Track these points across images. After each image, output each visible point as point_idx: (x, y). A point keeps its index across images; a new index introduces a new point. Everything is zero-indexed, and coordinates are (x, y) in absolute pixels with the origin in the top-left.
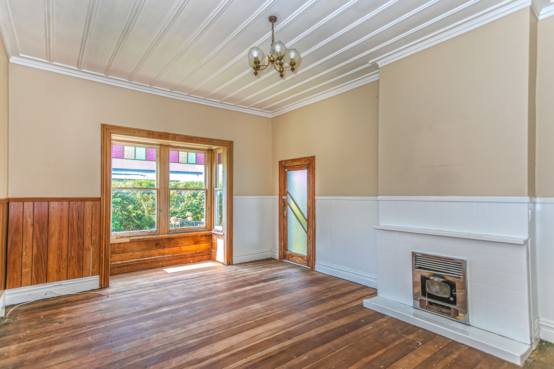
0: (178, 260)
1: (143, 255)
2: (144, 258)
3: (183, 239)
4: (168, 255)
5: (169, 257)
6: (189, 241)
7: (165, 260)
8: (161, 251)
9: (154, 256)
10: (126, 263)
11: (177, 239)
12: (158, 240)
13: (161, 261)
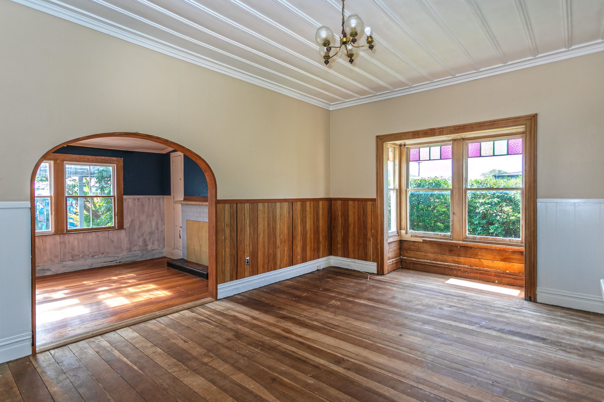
0: (476, 275)
1: (436, 258)
2: (437, 261)
3: (484, 250)
4: (464, 265)
5: (464, 268)
6: (493, 255)
7: (460, 270)
8: (456, 258)
9: (447, 262)
10: (419, 262)
11: (476, 250)
12: (452, 246)
13: (455, 269)
